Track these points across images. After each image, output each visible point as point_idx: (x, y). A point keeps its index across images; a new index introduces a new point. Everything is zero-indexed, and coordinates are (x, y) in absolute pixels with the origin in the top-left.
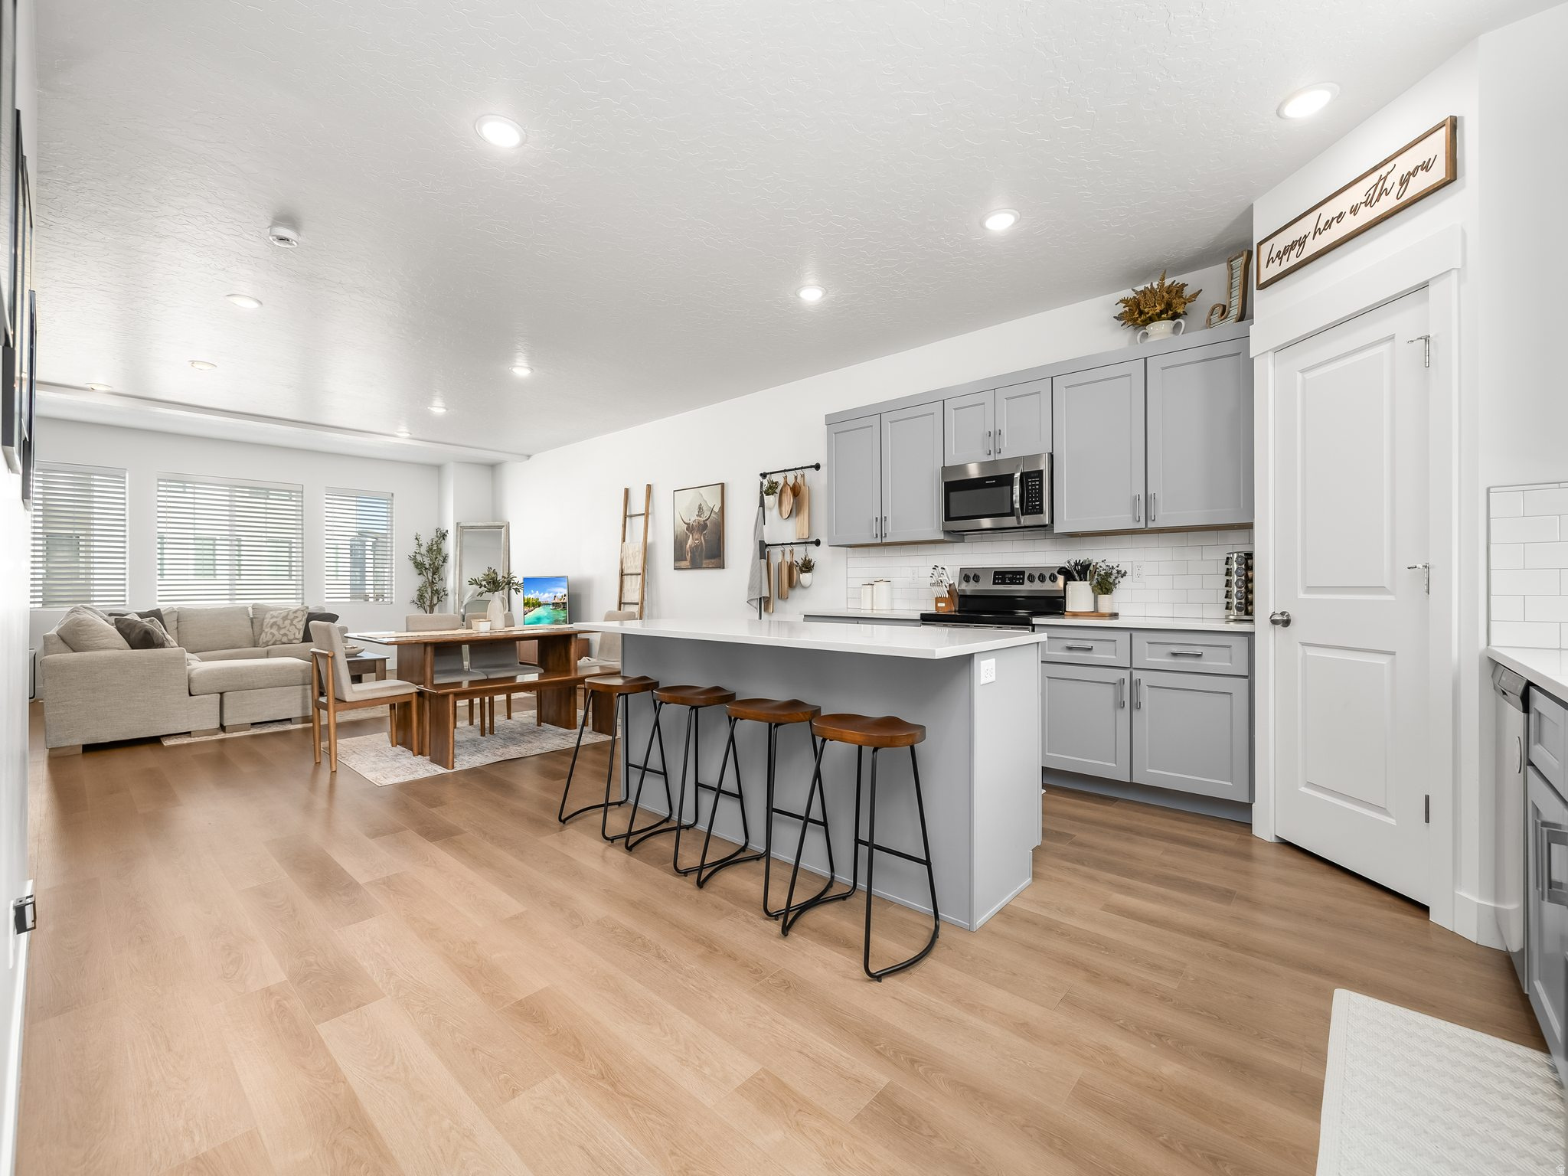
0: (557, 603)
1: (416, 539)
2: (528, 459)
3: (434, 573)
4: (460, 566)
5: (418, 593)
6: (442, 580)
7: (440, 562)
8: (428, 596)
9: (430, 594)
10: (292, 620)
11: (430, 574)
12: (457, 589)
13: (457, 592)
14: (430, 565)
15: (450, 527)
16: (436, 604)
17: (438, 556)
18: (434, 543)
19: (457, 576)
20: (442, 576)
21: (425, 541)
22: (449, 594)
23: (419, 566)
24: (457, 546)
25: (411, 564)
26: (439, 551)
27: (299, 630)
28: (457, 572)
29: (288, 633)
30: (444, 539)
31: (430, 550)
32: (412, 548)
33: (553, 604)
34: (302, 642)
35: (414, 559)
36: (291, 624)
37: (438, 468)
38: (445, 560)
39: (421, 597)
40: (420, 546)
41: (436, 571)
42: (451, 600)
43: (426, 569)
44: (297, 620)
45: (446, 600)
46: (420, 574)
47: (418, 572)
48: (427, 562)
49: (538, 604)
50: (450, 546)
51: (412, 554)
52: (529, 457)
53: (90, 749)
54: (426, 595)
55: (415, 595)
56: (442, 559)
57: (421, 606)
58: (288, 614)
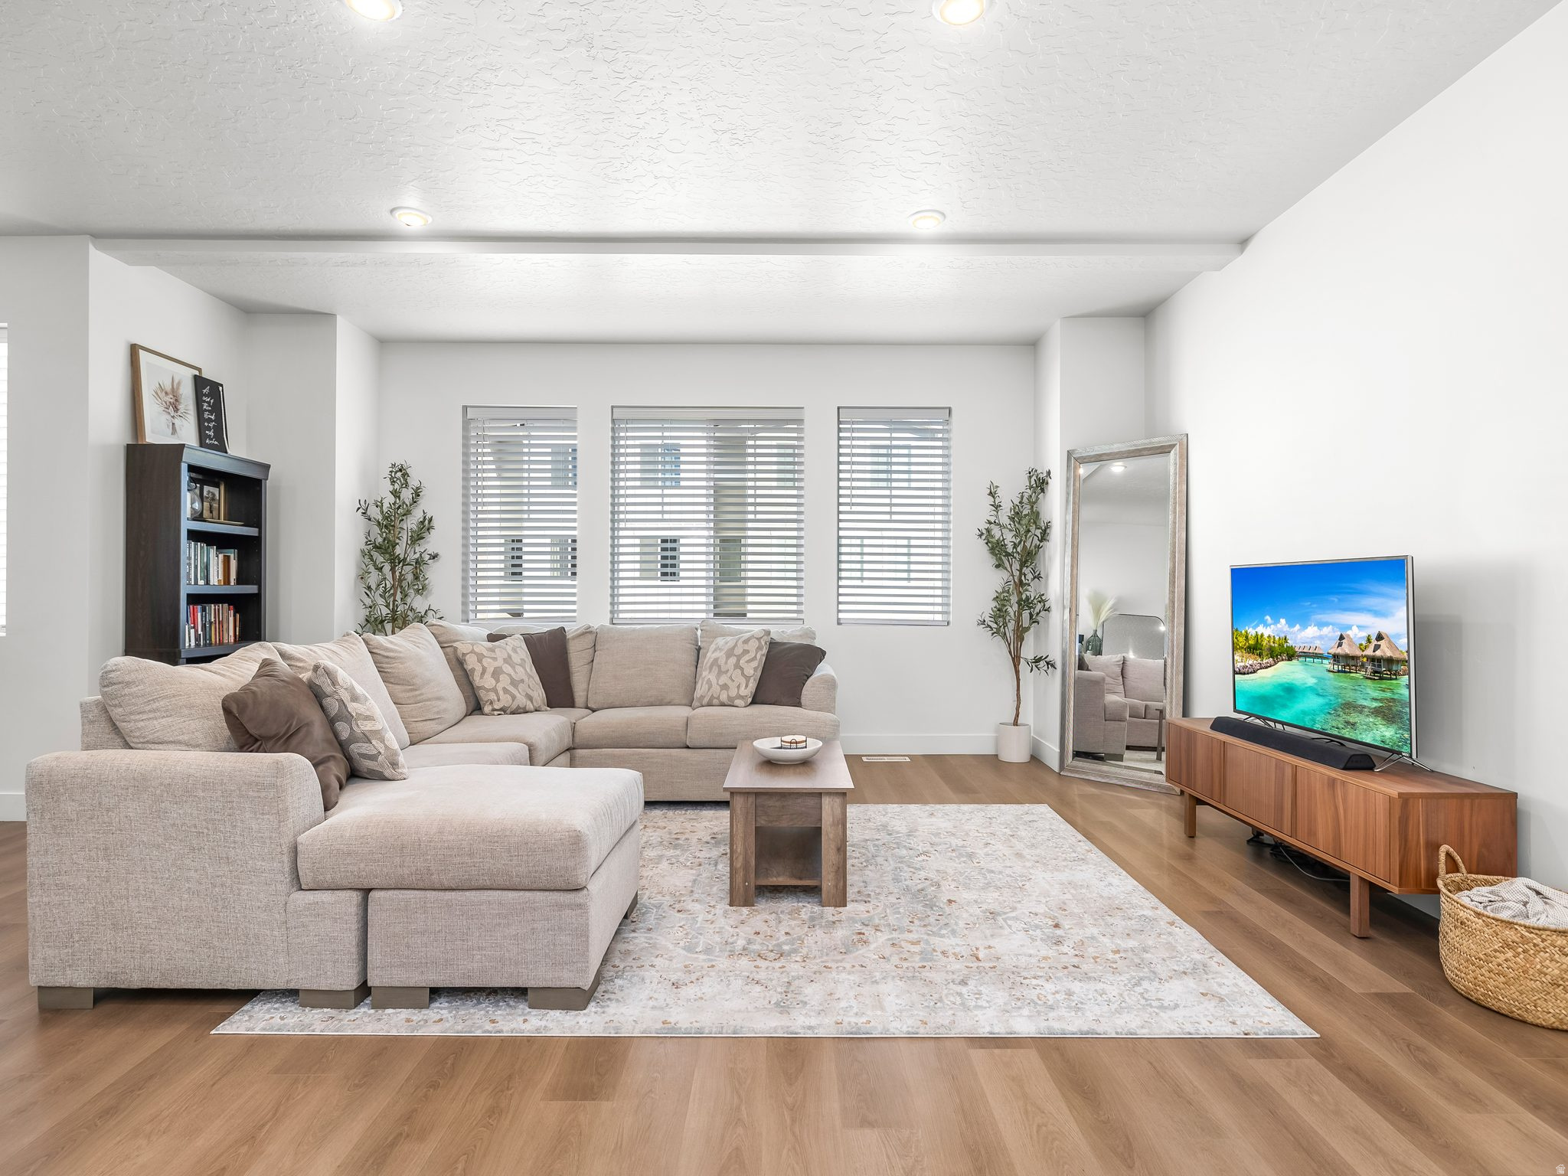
0: (1347, 657)
1: (991, 494)
2: (1242, 251)
3: (1023, 564)
4: (1075, 547)
5: (995, 604)
6: (1038, 577)
7: (1036, 542)
8: (1012, 610)
9: (1016, 607)
10: (739, 658)
11: (1016, 566)
12: (1068, 596)
13: (1067, 603)
14: (1015, 546)
15: (1054, 463)
16: (1028, 629)
17: (1033, 528)
18: (1025, 500)
19: (1068, 569)
20: (1041, 569)
21: (1008, 497)
22: (1053, 608)
23: (997, 549)
24: (1067, 501)
25: (981, 548)
26: (1035, 516)
27: (748, 678)
28: (1068, 560)
29: (729, 683)
30: (1043, 490)
31: (1016, 516)
32: (983, 513)
33: (1336, 658)
34: (753, 702)
35: (986, 535)
36: (737, 666)
37: (1031, 346)
38: (1044, 536)
39: (1000, 614)
40: (997, 507)
41: (1029, 557)
42: (1057, 619)
43: (1008, 555)
44: (747, 657)
45: (1047, 620)
46: (998, 566)
47: (993, 561)
48: (1009, 538)
49: (1284, 653)
50: (1055, 506)
51: (984, 526)
52: (1243, 242)
53: (106, 996)
54: (1010, 609)
55: (988, 607)
56: (1038, 532)
57: (998, 632)
58: (736, 645)
